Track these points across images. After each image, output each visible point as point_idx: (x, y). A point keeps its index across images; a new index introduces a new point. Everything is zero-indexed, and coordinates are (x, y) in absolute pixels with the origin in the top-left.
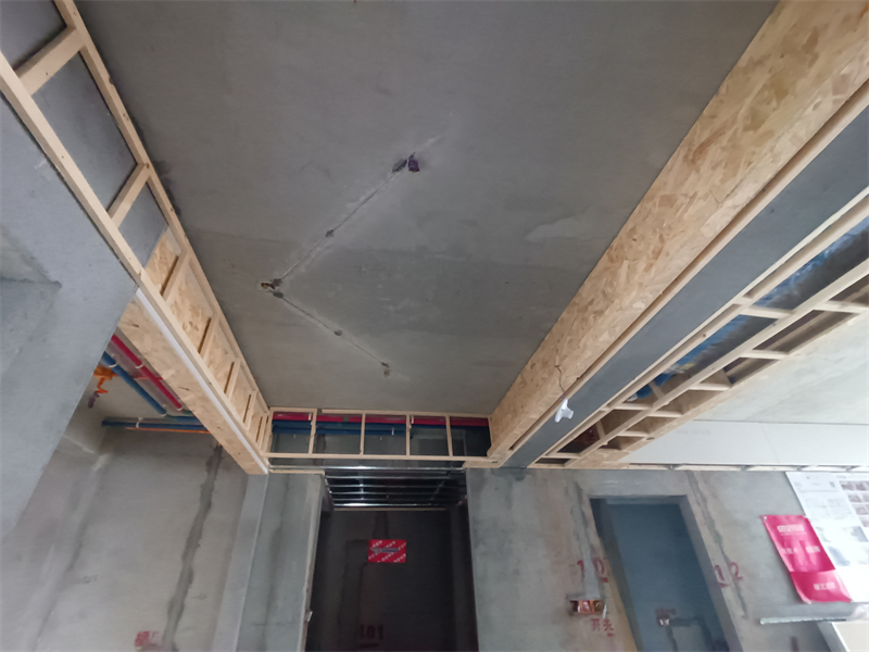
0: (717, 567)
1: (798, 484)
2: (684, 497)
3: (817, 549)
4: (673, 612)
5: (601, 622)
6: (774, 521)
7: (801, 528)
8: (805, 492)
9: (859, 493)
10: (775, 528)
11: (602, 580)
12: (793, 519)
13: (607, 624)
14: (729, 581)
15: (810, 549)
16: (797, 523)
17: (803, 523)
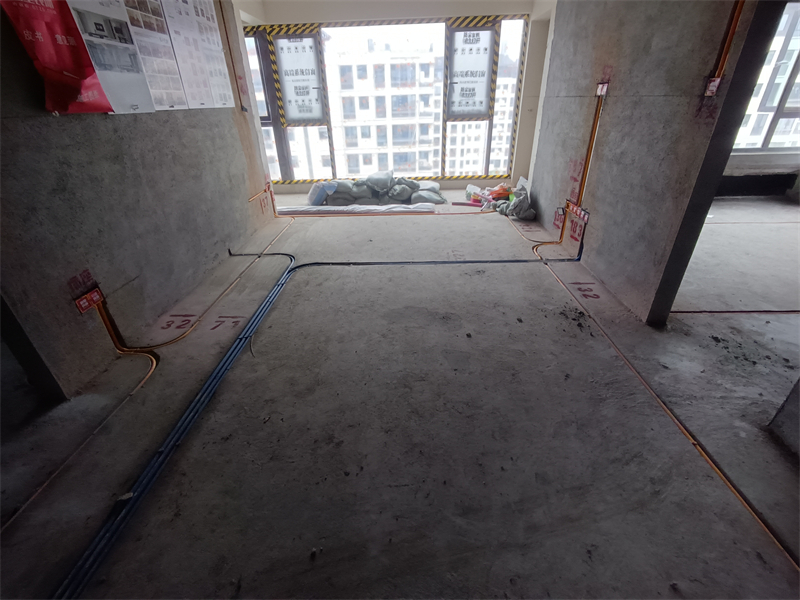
3: (73, 42)
15: (61, 39)
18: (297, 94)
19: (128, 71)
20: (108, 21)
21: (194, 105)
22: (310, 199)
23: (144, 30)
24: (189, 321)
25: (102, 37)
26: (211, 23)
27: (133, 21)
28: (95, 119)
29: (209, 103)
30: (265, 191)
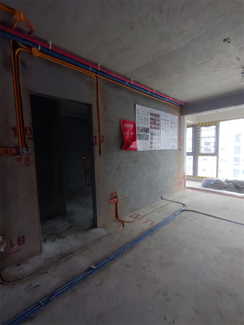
0: (95, 137)
1: (138, 110)
3: (134, 133)
5: (23, 159)
6: (124, 122)
7: (132, 126)
8: (139, 113)
9: (154, 117)
10: (124, 125)
11: (29, 139)
12: (131, 122)
13: (27, 159)
14: (98, 142)
15: (131, 134)
16: (131, 124)
17: (133, 124)
18: (205, 145)
19: (146, 140)
20: (144, 128)
21: (162, 148)
22: (202, 184)
23: (153, 129)
24: (138, 217)
25: (141, 132)
26: (175, 125)
27: (151, 128)
28: (133, 152)
29: (168, 148)
30: (183, 178)
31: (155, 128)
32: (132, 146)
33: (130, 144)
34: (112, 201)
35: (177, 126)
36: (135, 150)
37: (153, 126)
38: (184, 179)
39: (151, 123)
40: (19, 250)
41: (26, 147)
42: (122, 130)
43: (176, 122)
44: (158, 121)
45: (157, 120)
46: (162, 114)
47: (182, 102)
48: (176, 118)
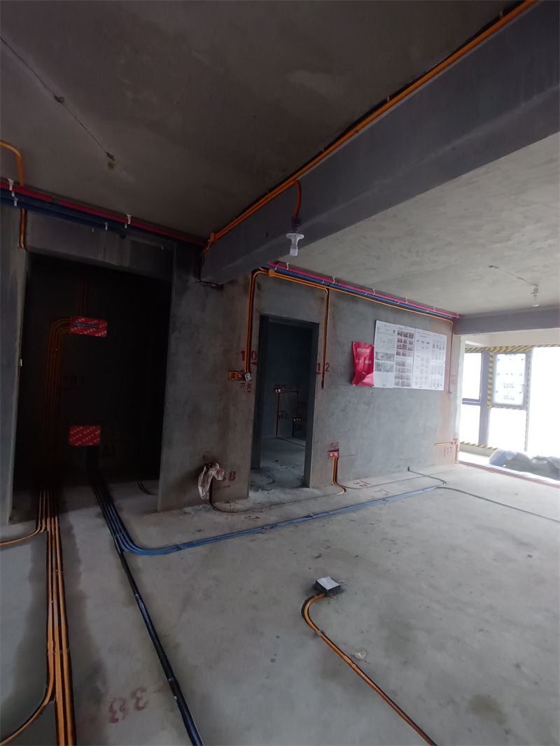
0: (319, 364)
1: (379, 328)
2: (317, 325)
3: (370, 362)
4: (285, 386)
5: (246, 385)
6: (358, 345)
7: (368, 351)
8: (380, 333)
9: (403, 338)
10: (356, 350)
11: (254, 363)
12: (367, 346)
13: (249, 386)
14: (321, 371)
15: (367, 362)
16: (367, 348)
17: (370, 348)
18: (505, 387)
19: (388, 372)
20: (387, 354)
21: (415, 387)
22: (491, 460)
23: (401, 357)
24: (367, 485)
25: (382, 360)
26: (441, 350)
27: (398, 354)
28: (366, 388)
29: (425, 387)
30: (452, 443)
31: (404, 355)
32: (366, 380)
33: (364, 377)
34: (331, 454)
35: (445, 351)
36: (371, 385)
37: (401, 351)
38: (454, 446)
39: (398, 346)
40: (229, 486)
41: (250, 372)
42: (354, 357)
43: (444, 344)
44: (411, 343)
45: (408, 342)
46: (418, 333)
47: (455, 314)
48: (444, 338)
